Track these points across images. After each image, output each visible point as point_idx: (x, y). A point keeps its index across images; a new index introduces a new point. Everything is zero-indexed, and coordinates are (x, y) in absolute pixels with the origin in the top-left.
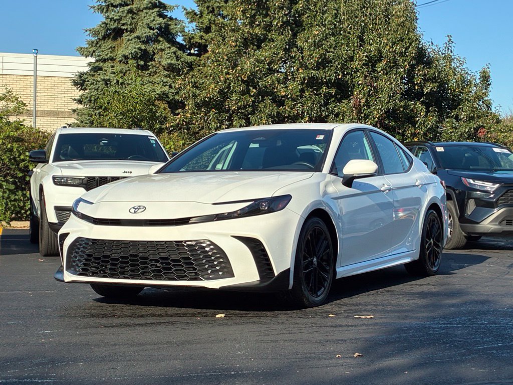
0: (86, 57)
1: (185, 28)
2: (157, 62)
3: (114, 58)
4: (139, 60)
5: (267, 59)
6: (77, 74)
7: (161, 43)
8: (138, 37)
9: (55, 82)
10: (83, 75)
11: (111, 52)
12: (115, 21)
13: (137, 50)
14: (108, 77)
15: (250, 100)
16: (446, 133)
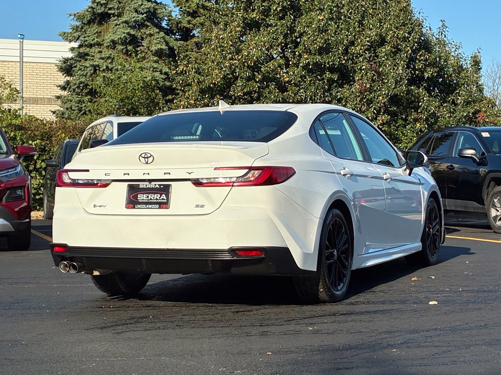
0: (70, 42)
1: (172, 13)
2: (145, 48)
3: (101, 43)
4: (128, 46)
5: (266, 44)
6: (61, 59)
7: (149, 28)
8: (126, 22)
9: (33, 68)
10: (67, 60)
11: (97, 37)
12: (102, 5)
13: (125, 35)
14: (97, 63)
15: (256, 86)
16: (444, 118)
